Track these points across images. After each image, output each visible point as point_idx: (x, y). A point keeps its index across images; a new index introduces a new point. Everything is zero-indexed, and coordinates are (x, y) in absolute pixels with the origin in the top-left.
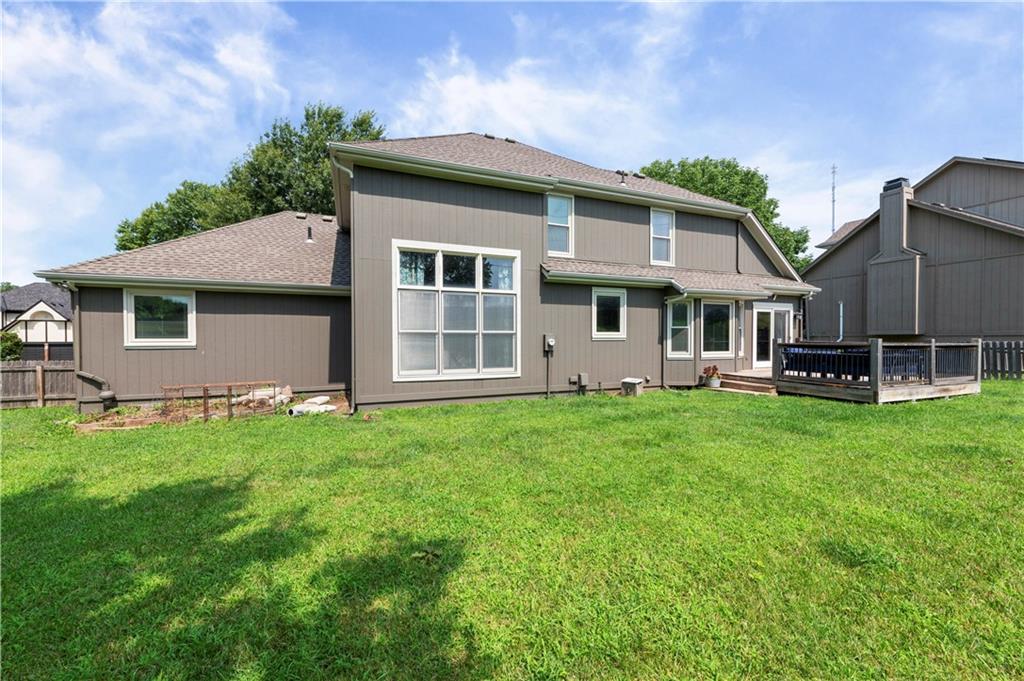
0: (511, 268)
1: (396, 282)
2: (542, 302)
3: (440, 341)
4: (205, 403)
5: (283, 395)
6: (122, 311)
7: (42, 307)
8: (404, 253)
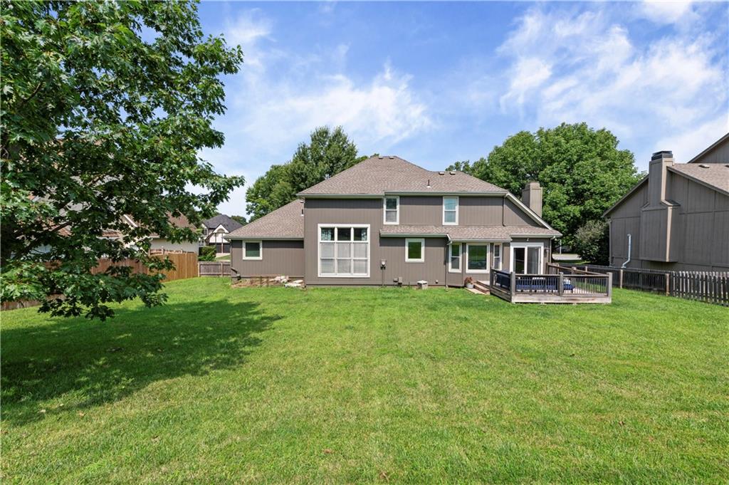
0: (366, 232)
1: (320, 240)
2: (381, 245)
3: (336, 262)
4: (261, 281)
5: (284, 278)
6: (242, 247)
7: (221, 227)
8: (323, 229)
